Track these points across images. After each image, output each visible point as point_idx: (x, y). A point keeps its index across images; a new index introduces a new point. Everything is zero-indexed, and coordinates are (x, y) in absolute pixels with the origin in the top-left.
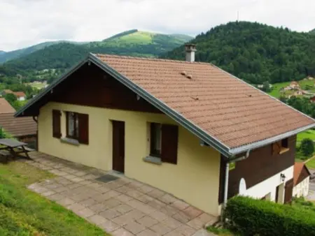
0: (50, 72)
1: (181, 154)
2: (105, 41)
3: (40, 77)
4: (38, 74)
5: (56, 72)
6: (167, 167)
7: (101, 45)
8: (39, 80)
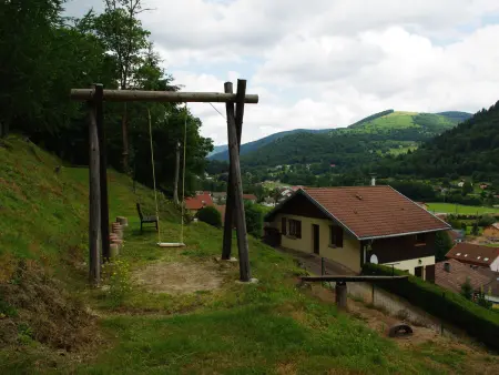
0: (283, 169)
1: (345, 243)
2: (351, 127)
3: (272, 174)
4: (270, 171)
5: (291, 168)
6: (339, 249)
7: (346, 132)
8: (271, 179)
